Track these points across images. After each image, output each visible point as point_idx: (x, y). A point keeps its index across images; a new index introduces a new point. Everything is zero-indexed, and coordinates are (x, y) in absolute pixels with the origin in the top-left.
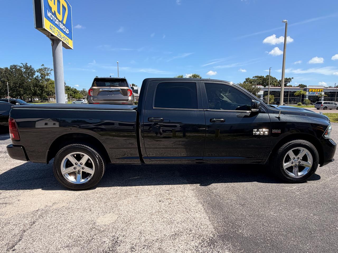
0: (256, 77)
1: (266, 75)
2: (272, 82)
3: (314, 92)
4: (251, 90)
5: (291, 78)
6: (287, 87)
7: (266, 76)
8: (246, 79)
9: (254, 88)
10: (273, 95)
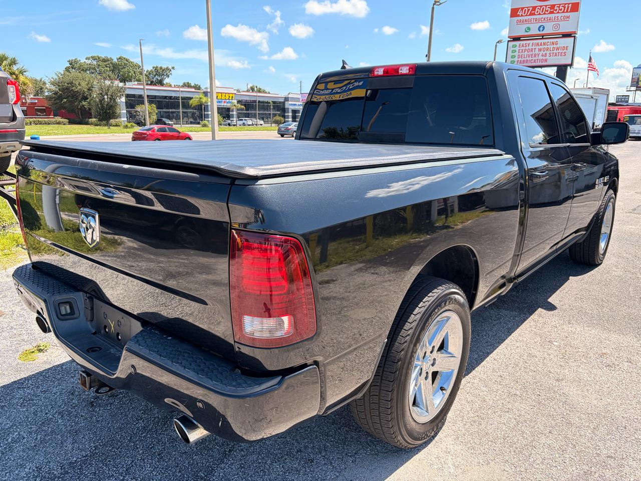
0: (94, 58)
1: (118, 57)
2: (134, 73)
3: (221, 99)
4: (104, 90)
5: (170, 67)
6: (166, 86)
7: (117, 59)
8: (69, 61)
9: (109, 87)
10: (153, 105)
